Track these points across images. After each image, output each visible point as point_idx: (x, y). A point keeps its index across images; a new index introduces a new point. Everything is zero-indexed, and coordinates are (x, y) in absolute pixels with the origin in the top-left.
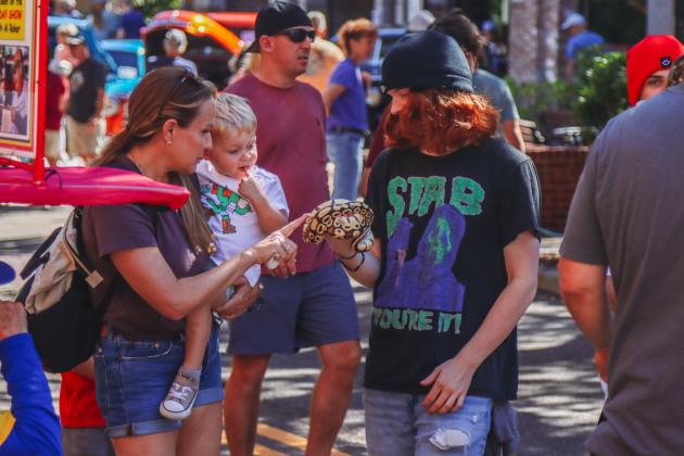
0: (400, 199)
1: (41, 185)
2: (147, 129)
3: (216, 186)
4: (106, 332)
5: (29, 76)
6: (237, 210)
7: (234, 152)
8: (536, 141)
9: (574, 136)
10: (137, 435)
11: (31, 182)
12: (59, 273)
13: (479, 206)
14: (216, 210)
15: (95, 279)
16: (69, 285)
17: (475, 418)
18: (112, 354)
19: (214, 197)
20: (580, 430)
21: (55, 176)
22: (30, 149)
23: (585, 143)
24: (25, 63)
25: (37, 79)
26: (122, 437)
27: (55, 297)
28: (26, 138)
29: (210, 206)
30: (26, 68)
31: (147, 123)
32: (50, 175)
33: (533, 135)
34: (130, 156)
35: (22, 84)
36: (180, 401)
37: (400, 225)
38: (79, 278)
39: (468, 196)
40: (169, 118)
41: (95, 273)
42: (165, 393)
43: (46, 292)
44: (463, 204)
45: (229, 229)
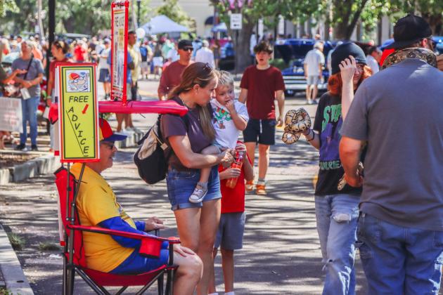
0: (328, 115)
1: (125, 105)
2: (187, 87)
3: (219, 109)
4: (170, 168)
6: (226, 119)
7: (222, 94)
10: (181, 209)
12: (150, 143)
14: (217, 119)
15: (164, 147)
16: (155, 149)
18: (171, 176)
19: (218, 113)
26: (176, 209)
27: (149, 153)
29: (216, 117)
31: (188, 85)
34: (180, 96)
36: (197, 195)
37: (328, 126)
38: (158, 145)
40: (196, 84)
41: (164, 144)
42: (192, 192)
43: (146, 151)
45: (222, 127)
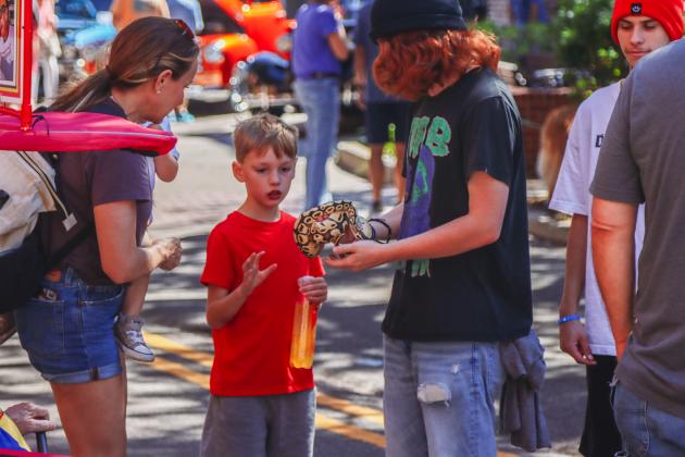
1: (28, 131)
4: (60, 277)
5: (15, 21)
8: (517, 84)
9: (556, 78)
10: (102, 379)
11: (18, 128)
13: (446, 147)
15: (70, 223)
16: (32, 228)
17: (456, 369)
18: (73, 299)
20: (565, 371)
21: (42, 122)
22: (17, 95)
23: (566, 84)
24: (10, 8)
25: (23, 24)
26: (88, 382)
28: (13, 83)
30: (12, 13)
31: (143, 71)
32: (37, 120)
33: (514, 77)
35: (7, 29)
39: (439, 136)
40: (164, 68)
44: (434, 145)
